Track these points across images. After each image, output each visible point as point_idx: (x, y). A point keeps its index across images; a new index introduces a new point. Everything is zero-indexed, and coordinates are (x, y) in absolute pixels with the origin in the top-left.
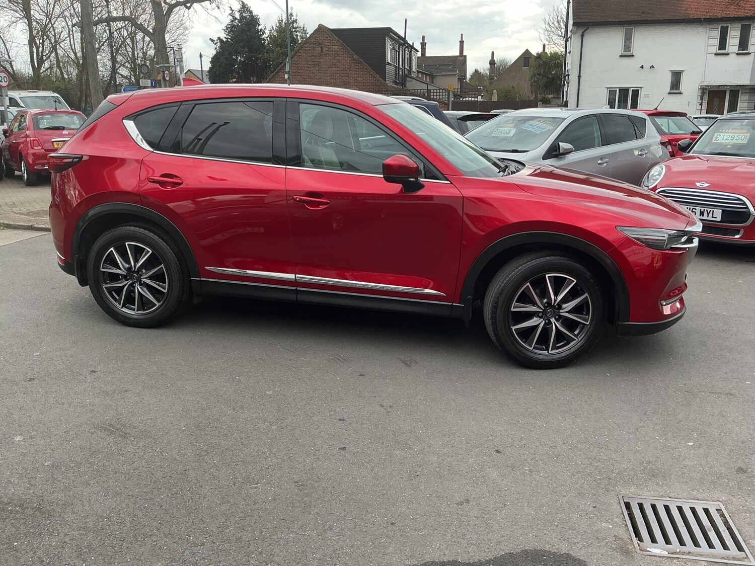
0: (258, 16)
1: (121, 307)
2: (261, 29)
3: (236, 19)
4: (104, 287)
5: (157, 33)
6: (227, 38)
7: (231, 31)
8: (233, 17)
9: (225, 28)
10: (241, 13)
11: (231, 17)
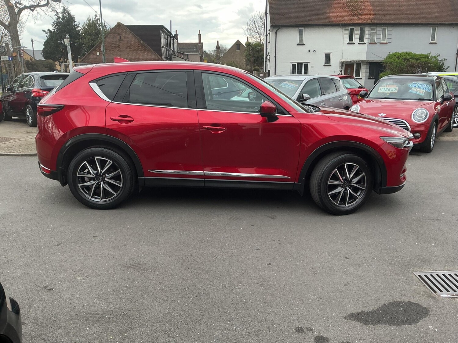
0: (74, 16)
1: (91, 197)
2: (77, 24)
3: (60, 18)
4: (79, 186)
5: (11, 26)
6: (55, 30)
7: (57, 25)
8: (58, 16)
9: (53, 23)
10: (63, 14)
11: (57, 17)
